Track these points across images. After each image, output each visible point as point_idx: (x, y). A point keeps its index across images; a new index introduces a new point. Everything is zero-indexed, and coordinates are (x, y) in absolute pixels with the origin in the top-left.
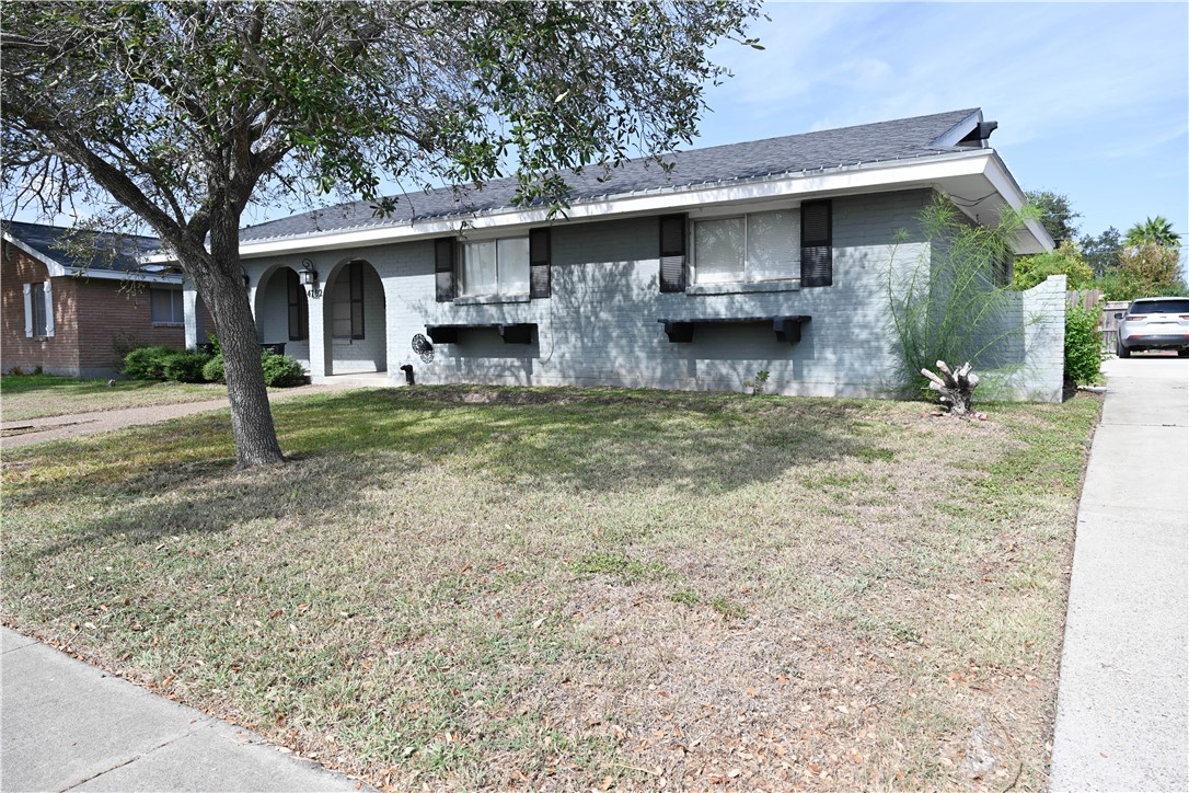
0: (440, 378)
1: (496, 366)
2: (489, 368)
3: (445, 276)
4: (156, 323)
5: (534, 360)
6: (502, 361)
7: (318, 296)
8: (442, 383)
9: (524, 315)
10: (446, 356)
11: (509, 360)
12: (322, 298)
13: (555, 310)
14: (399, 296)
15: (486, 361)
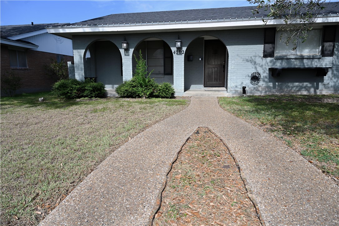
0: (261, 92)
1: (297, 87)
2: (292, 87)
3: (269, 46)
4: (13, 67)
5: (320, 83)
6: (301, 84)
7: (181, 54)
8: (263, 94)
9: (316, 64)
10: (266, 82)
11: (305, 84)
12: (183, 55)
13: (334, 62)
14: (237, 55)
15: (290, 85)
